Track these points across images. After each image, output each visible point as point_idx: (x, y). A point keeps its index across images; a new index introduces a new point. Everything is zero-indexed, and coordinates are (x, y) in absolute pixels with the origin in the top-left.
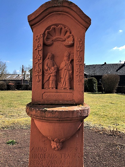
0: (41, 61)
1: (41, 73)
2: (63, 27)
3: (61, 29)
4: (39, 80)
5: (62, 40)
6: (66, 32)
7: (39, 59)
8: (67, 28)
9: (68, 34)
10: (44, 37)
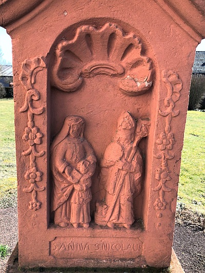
0: (43, 149)
1: (44, 185)
2: (119, 32)
3: (112, 36)
4: (38, 204)
5: (112, 72)
6: (130, 47)
7: (36, 141)
8: (131, 35)
9: (135, 54)
10: (50, 67)
